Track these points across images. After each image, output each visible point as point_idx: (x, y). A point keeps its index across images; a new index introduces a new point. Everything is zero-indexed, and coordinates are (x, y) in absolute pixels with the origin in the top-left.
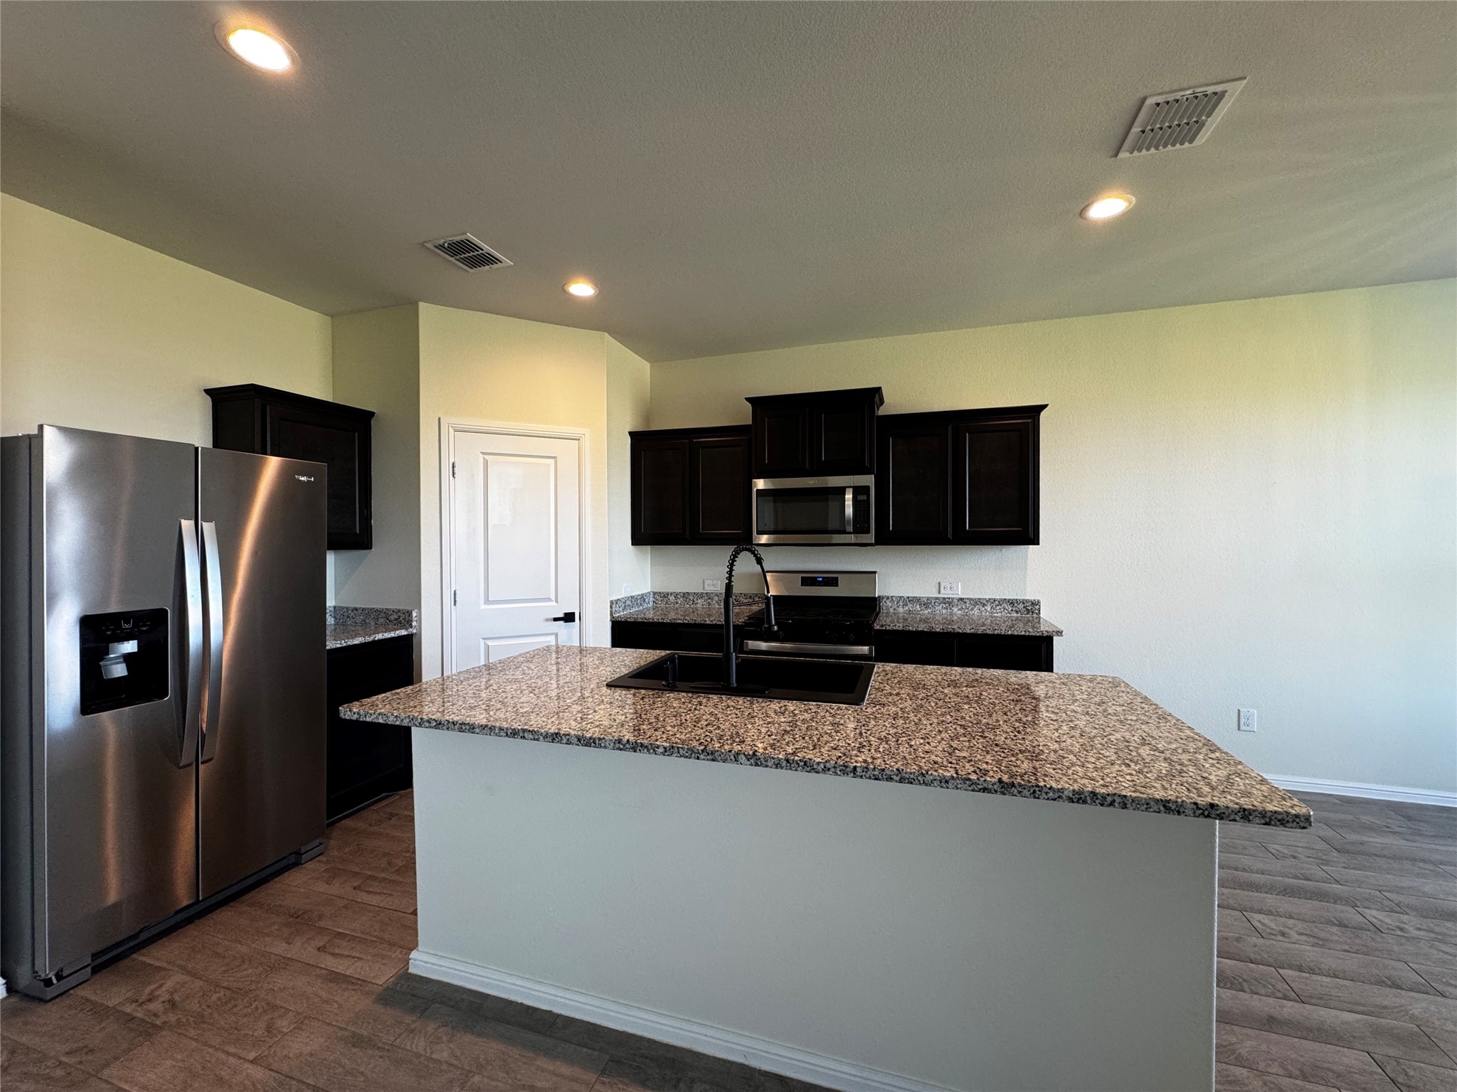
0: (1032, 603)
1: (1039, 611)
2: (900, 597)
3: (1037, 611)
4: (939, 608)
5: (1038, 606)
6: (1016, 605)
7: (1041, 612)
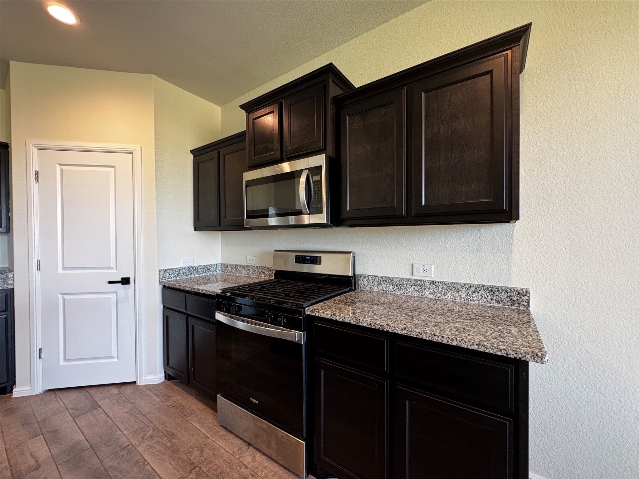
0: (519, 293)
1: (528, 303)
2: (375, 277)
3: (525, 304)
4: (411, 291)
5: (526, 298)
6: (497, 293)
7: (531, 304)
